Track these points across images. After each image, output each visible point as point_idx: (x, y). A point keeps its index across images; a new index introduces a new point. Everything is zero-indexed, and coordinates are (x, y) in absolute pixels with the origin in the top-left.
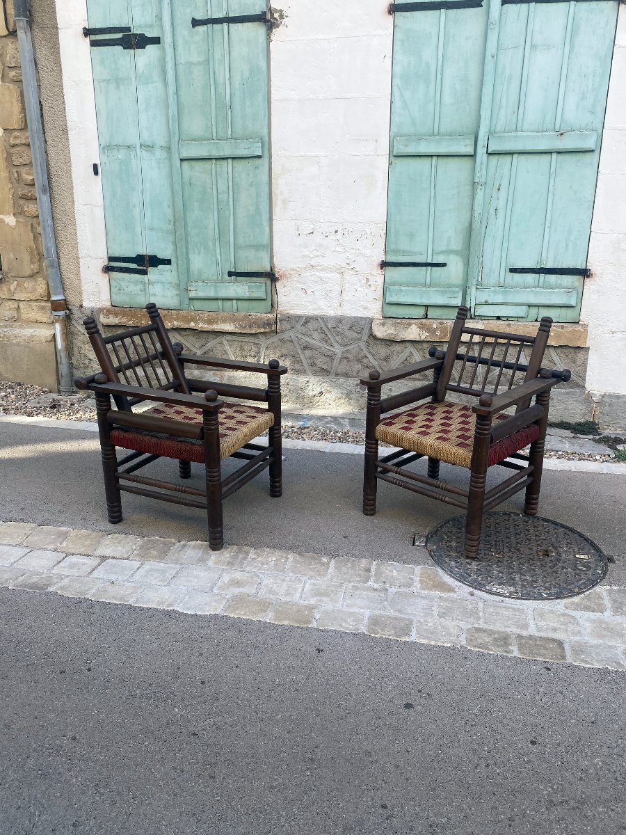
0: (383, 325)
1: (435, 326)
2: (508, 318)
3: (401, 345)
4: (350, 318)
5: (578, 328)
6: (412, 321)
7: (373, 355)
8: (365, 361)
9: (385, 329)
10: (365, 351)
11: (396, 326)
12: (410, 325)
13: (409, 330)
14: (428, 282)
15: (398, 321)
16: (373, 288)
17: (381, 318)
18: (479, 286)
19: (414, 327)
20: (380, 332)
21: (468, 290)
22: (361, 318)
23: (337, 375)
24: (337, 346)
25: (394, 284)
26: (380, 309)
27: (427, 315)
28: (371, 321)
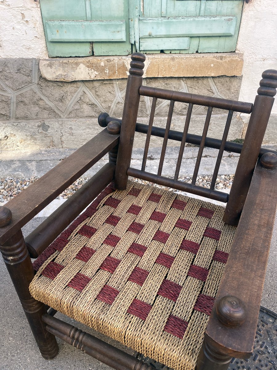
0: (50, 65)
1: (102, 64)
2: (171, 51)
3: (72, 85)
4: (15, 60)
5: (235, 57)
6: (80, 60)
7: (48, 97)
8: (41, 103)
9: (53, 70)
10: (39, 94)
11: (63, 67)
12: (77, 64)
13: (78, 70)
14: (89, 15)
15: (65, 60)
16: (31, 25)
17: (47, 58)
18: (142, 17)
19: (82, 66)
20: (49, 74)
21: (131, 23)
22: (26, 59)
23: (17, 118)
24: (9, 90)
25: (52, 19)
26: (45, 49)
27: (93, 52)
28: (37, 62)
